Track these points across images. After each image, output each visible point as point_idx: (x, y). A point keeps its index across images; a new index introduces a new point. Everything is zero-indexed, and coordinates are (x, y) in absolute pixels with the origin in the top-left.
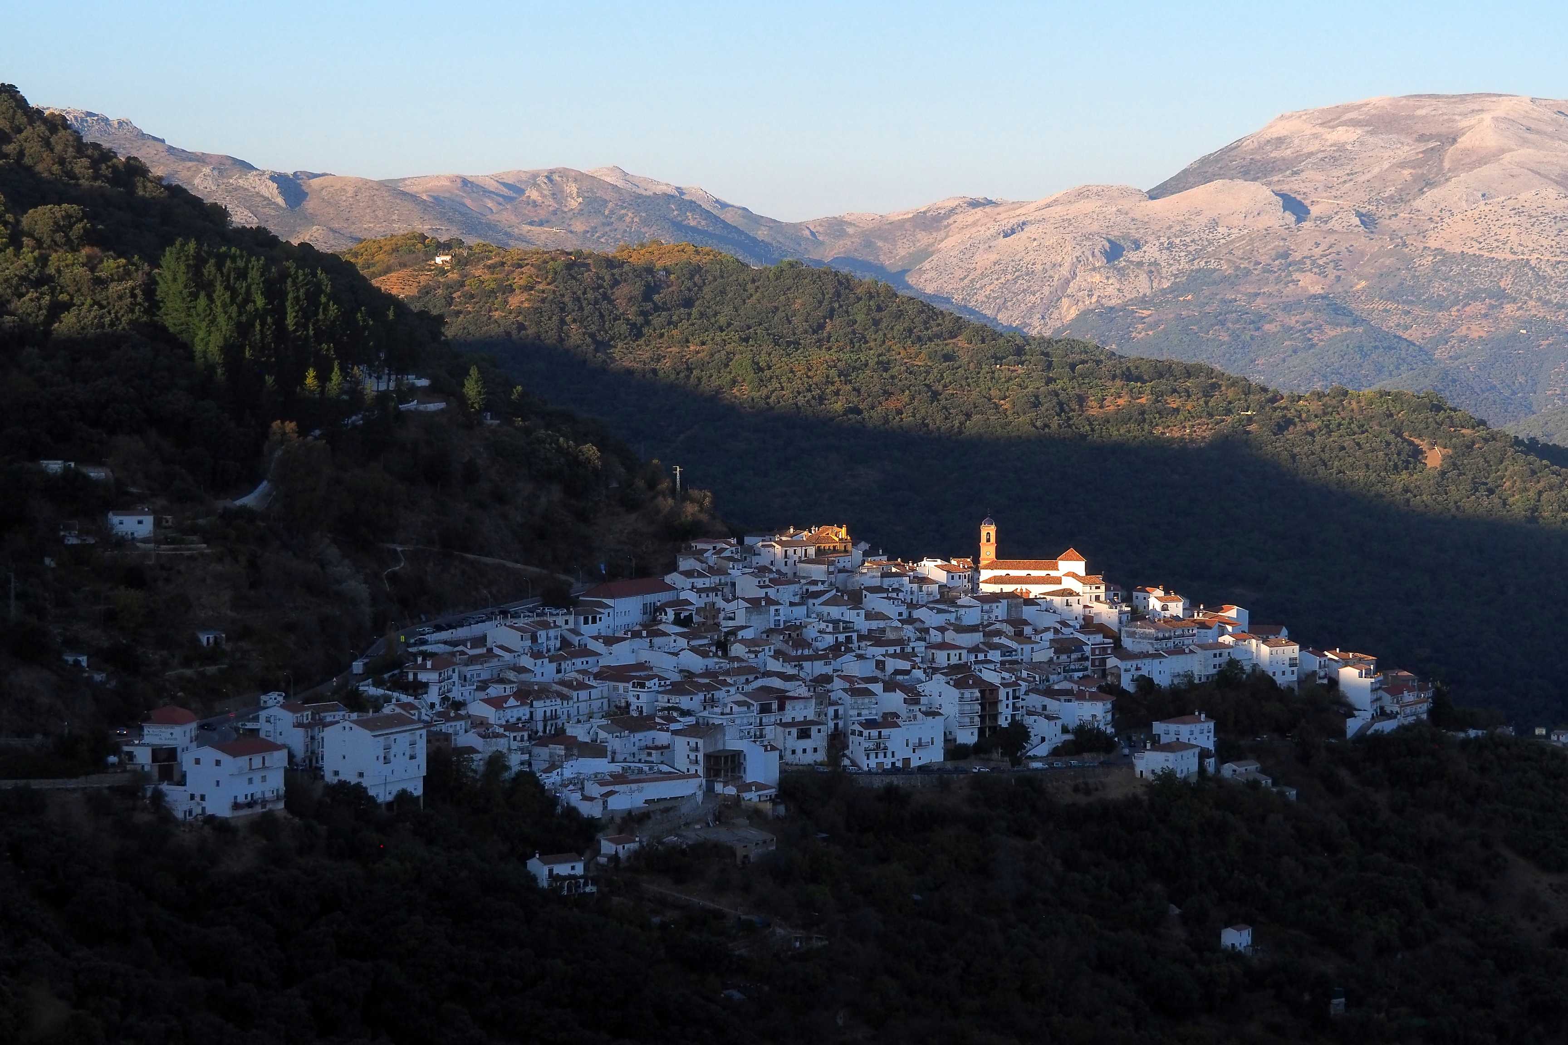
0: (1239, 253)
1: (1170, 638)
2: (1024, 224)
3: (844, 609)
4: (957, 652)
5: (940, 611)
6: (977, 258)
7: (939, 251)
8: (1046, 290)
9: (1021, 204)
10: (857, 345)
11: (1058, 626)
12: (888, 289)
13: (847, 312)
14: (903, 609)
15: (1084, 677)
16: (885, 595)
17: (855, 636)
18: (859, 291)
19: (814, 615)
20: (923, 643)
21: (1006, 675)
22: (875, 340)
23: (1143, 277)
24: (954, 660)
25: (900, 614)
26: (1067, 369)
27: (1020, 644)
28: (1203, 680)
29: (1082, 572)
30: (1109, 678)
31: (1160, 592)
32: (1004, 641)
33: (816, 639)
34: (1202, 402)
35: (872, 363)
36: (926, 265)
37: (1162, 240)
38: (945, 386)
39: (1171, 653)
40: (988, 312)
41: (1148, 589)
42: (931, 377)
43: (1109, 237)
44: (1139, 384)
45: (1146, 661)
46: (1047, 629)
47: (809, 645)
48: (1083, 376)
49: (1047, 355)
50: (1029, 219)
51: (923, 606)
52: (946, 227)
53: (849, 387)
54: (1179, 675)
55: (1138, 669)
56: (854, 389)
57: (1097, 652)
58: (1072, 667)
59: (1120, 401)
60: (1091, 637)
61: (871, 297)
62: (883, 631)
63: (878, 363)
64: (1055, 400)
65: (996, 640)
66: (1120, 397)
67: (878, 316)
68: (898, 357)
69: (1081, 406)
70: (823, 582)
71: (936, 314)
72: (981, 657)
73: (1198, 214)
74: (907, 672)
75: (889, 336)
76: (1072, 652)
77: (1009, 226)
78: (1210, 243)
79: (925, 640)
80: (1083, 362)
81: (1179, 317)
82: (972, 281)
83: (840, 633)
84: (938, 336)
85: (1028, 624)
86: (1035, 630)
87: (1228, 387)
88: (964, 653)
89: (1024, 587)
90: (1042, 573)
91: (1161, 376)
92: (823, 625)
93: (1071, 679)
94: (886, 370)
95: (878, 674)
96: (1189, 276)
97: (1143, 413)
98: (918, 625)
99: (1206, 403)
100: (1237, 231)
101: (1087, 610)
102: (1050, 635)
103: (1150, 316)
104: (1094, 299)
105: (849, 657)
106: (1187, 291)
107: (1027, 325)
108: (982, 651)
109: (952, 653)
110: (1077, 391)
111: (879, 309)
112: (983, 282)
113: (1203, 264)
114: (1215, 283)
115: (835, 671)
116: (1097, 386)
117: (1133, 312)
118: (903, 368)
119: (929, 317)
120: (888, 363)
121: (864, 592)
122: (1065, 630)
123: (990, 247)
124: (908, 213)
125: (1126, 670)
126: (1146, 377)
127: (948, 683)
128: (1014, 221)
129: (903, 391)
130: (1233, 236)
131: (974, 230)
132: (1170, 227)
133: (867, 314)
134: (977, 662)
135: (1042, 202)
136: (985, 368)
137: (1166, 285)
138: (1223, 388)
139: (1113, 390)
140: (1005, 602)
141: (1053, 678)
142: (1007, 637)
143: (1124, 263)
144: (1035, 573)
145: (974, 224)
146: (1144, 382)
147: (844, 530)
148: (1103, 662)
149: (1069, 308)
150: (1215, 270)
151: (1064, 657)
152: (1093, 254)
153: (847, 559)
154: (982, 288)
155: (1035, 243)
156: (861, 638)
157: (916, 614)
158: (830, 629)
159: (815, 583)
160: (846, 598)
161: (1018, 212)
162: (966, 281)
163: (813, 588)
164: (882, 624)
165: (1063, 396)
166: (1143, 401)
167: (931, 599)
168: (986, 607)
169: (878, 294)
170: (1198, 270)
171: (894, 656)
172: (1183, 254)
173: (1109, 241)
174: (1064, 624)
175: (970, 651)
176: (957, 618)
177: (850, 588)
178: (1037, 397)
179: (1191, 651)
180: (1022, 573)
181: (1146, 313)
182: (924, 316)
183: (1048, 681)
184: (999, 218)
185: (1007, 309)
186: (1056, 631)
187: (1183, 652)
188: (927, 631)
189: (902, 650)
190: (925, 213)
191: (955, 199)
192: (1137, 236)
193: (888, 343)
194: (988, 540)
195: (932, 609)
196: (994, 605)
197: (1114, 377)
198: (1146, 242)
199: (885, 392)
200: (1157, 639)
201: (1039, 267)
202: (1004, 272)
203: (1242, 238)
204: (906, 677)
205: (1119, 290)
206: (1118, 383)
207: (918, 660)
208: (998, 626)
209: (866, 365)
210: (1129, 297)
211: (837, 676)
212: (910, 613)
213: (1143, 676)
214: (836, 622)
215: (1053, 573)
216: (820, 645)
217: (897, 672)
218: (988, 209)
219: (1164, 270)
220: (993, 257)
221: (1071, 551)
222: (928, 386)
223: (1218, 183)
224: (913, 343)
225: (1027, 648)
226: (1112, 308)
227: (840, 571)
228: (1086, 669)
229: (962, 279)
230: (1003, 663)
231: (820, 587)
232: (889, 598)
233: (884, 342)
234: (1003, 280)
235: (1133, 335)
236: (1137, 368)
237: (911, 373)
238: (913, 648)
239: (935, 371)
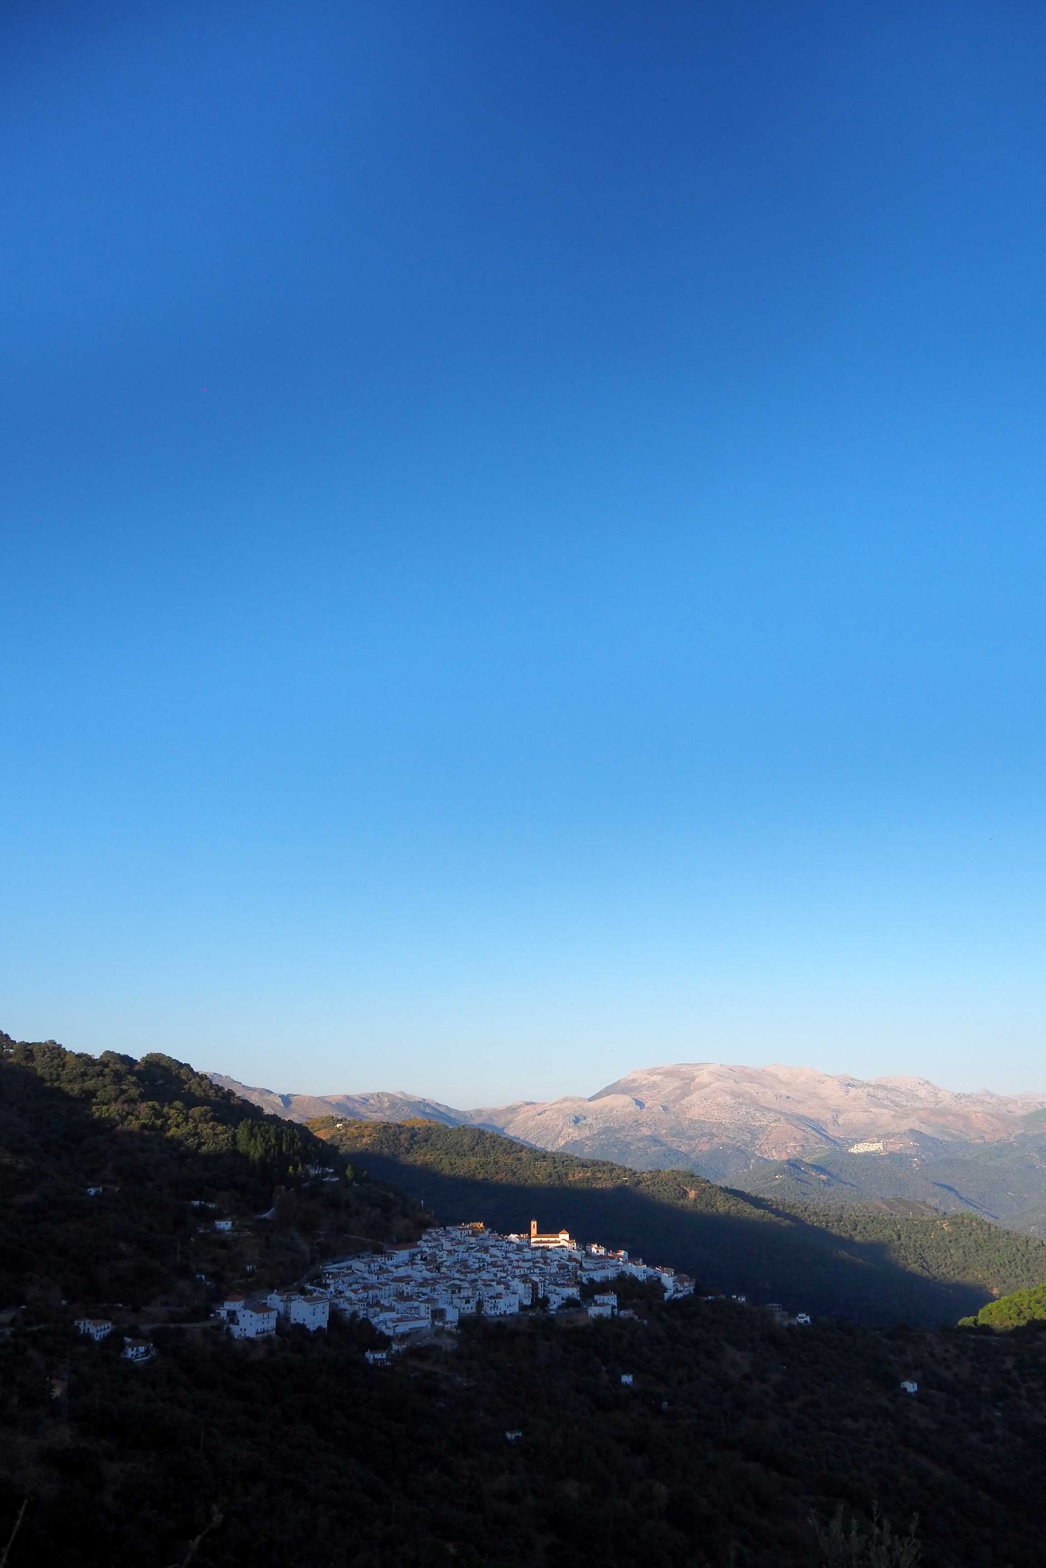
0: (621, 1120)
1: (600, 1263)
2: (545, 1111)
3: (482, 1254)
4: (523, 1269)
5: (517, 1254)
6: (528, 1123)
7: (515, 1121)
8: (553, 1134)
9: (544, 1104)
10: (486, 1155)
11: (559, 1259)
12: (497, 1134)
13: (483, 1143)
14: (504, 1253)
15: (569, 1278)
16: (497, 1248)
17: (486, 1264)
18: (488, 1135)
19: (471, 1256)
20: (511, 1266)
21: (541, 1278)
22: (493, 1153)
23: (587, 1129)
24: (522, 1273)
25: (503, 1255)
26: (561, 1163)
27: (545, 1266)
28: (612, 1279)
29: (568, 1239)
30: (578, 1279)
31: (596, 1246)
32: (540, 1265)
33: (472, 1265)
34: (609, 1175)
35: (492, 1162)
36: (511, 1126)
37: (594, 1116)
38: (518, 1170)
39: (600, 1269)
40: (534, 1143)
41: (592, 1245)
42: (513, 1167)
43: (576, 1115)
44: (587, 1169)
45: (592, 1272)
46: (556, 1260)
47: (469, 1268)
48: (567, 1166)
49: (553, 1158)
50: (548, 1109)
51: (510, 1252)
52: (518, 1112)
53: (483, 1171)
54: (604, 1277)
55: (588, 1275)
56: (486, 1171)
57: (574, 1269)
58: (565, 1274)
59: (580, 1175)
60: (572, 1263)
61: (491, 1138)
62: (496, 1262)
63: (494, 1162)
64: (557, 1175)
65: (537, 1265)
66: (580, 1173)
67: (494, 1144)
68: (501, 1160)
69: (566, 1177)
70: (475, 1244)
71: (514, 1143)
72: (532, 1271)
73: (606, 1107)
74: (505, 1277)
75: (498, 1152)
76: (565, 1269)
77: (540, 1112)
78: (611, 1117)
79: (511, 1265)
80: (567, 1161)
81: (600, 1144)
82: (527, 1131)
83: (481, 1263)
84: (515, 1152)
85: (549, 1258)
86: (551, 1261)
87: (618, 1169)
88: (526, 1270)
89: (547, 1244)
90: (553, 1239)
91: (594, 1165)
92: (474, 1260)
93: (564, 1279)
94: (497, 1164)
95: (494, 1278)
96: (604, 1129)
97: (588, 1179)
98: (509, 1259)
99: (611, 1175)
100: (619, 1113)
101: (570, 1253)
102: (556, 1263)
103: (590, 1143)
104: (570, 1138)
105: (484, 1272)
106: (602, 1134)
107: (546, 1147)
108: (532, 1269)
109: (521, 1270)
110: (565, 1171)
111: (494, 1142)
112: (530, 1132)
113: (608, 1125)
114: (613, 1131)
115: (479, 1277)
116: (572, 1169)
117: (584, 1142)
118: (503, 1163)
119: (512, 1145)
120: (498, 1161)
121: (489, 1247)
122: (562, 1261)
123: (533, 1119)
124: (504, 1107)
125: (584, 1276)
126: (589, 1166)
127: (520, 1281)
128: (541, 1110)
129: (503, 1172)
130: (619, 1115)
131: (527, 1113)
132: (596, 1111)
133: (490, 1144)
134: (530, 1273)
135: (551, 1104)
136: (532, 1163)
137: (595, 1132)
138: (617, 1170)
139: (577, 1171)
140: (540, 1250)
141: (558, 1279)
142: (541, 1263)
143: (580, 1125)
144: (551, 1239)
145: (528, 1111)
146: (589, 1168)
147: (482, 1224)
148: (576, 1272)
149: (561, 1141)
150: (612, 1127)
151: (562, 1271)
152: (570, 1122)
153: (483, 1235)
154: (530, 1134)
155: (549, 1118)
156: (488, 1264)
157: (508, 1255)
158: (477, 1261)
159: (472, 1244)
160: (483, 1249)
161: (543, 1106)
162: (525, 1131)
163: (471, 1246)
164: (496, 1259)
165: (560, 1174)
166: (588, 1175)
167: (514, 1249)
168: (533, 1252)
169: (494, 1137)
170: (607, 1127)
171: (501, 1271)
172: (601, 1121)
173: (575, 1117)
174: (562, 1258)
175: (528, 1269)
176: (523, 1257)
177: (484, 1245)
178: (551, 1174)
179: (608, 1268)
180: (546, 1239)
181: (588, 1142)
182: (510, 1144)
183: (556, 1280)
184: (536, 1109)
185: (539, 1141)
186: (559, 1261)
187: (605, 1268)
188: (512, 1261)
189: (503, 1269)
190: (510, 1107)
191: (520, 1102)
192: (585, 1115)
193: (498, 1154)
194: (534, 1227)
195: (514, 1253)
196: (536, 1252)
197: (578, 1166)
198: (588, 1117)
199: (497, 1172)
200: (595, 1264)
201: (550, 1126)
202: (538, 1128)
203: (622, 1115)
204: (505, 1279)
205: (579, 1134)
206: (579, 1168)
207: (509, 1273)
208: (538, 1259)
209: (490, 1162)
210: (582, 1137)
211: (480, 1279)
212: (506, 1255)
213: (590, 1278)
214: (479, 1259)
215: (557, 1239)
216: (473, 1267)
217: (501, 1277)
218: (532, 1106)
219: (594, 1127)
220: (535, 1123)
221: (564, 1231)
222: (512, 1170)
223: (613, 1095)
224: (506, 1154)
225: (548, 1268)
226: (576, 1141)
227: (481, 1239)
228: (570, 1275)
229: (524, 1131)
230: (540, 1273)
231: (473, 1245)
232: (498, 1249)
233: (496, 1154)
234: (538, 1131)
235: (584, 1150)
236: (586, 1162)
237: (506, 1165)
238: (507, 1269)
239: (514, 1164)
